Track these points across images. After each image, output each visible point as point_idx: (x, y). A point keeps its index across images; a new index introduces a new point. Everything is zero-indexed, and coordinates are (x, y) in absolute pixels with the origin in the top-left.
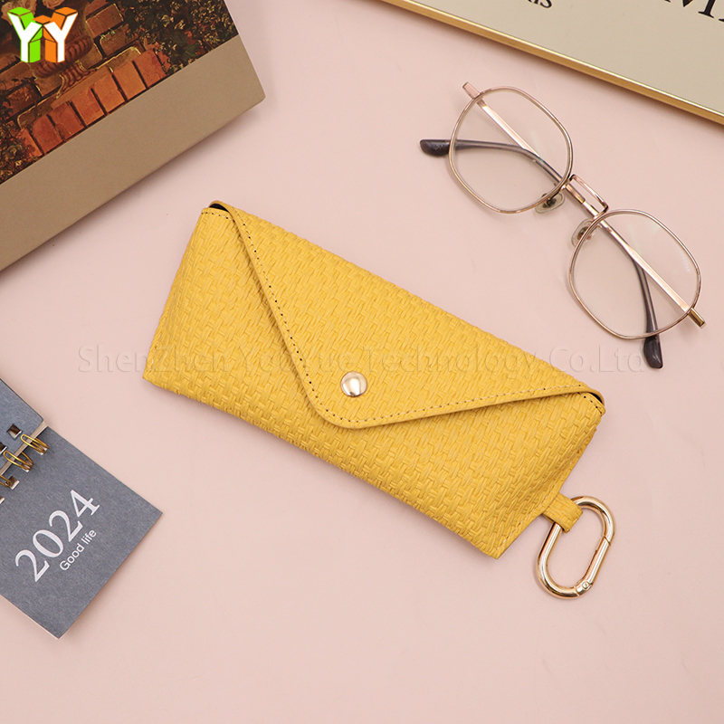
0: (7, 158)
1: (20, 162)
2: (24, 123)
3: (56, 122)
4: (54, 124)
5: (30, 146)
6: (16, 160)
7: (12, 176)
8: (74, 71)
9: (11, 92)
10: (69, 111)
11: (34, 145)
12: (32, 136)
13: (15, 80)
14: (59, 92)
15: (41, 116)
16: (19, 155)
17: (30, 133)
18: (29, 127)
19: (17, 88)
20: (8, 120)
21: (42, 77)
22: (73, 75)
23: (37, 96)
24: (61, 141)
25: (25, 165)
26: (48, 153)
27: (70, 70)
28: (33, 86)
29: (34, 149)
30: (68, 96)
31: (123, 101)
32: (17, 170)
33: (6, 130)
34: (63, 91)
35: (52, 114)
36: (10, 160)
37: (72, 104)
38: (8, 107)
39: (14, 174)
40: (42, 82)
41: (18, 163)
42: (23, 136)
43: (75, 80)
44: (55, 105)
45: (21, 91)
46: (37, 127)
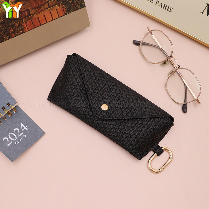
0: (18, 30)
1: (22, 31)
2: (25, 21)
3: (33, 22)
4: (32, 23)
5: (25, 27)
6: (21, 31)
7: (19, 35)
9: (23, 12)
10: (37, 20)
11: (26, 27)
12: (26, 25)
13: (25, 9)
14: (35, 14)
15: (29, 20)
16: (22, 30)
17: (26, 24)
18: (26, 22)
19: (25, 11)
20: (21, 20)
21: (32, 9)
23: (29, 14)
24: (34, 28)
25: (23, 33)
26: (30, 30)
27: (39, 9)
28: (29, 11)
29: (26, 29)
30: (38, 16)
31: (52, 20)
32: (21, 34)
33: (20, 22)
34: (37, 14)
35: (32, 20)
36: (19, 30)
37: (38, 18)
38: (21, 16)
39: (20, 35)
40: (31, 11)
41: (21, 32)
42: (24, 25)
43: (40, 12)
44: (34, 17)
45: (25, 12)
46: (28, 23)
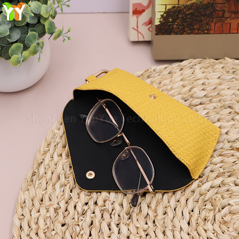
0: (204, 28)
1: (207, 32)
2: (215, 21)
3: (223, 27)
4: (222, 27)
5: (212, 29)
6: (206, 30)
7: (202, 34)
8: (237, 15)
9: (217, 11)
10: (228, 26)
11: (213, 29)
12: (214, 26)
13: (221, 8)
14: (229, 19)
15: (220, 22)
16: (208, 30)
17: (215, 25)
18: (215, 23)
19: (220, 11)
20: (212, 18)
21: (228, 12)
22: (236, 16)
23: (223, 16)
24: (221, 33)
25: (207, 33)
26: (215, 34)
27: (236, 15)
28: (224, 13)
29: (212, 30)
30: (231, 21)
32: (204, 33)
33: (209, 20)
34: (231, 19)
35: (224, 24)
36: (204, 29)
37: (230, 24)
38: (214, 14)
39: (203, 34)
40: (227, 13)
41: (206, 32)
42: (212, 25)
43: (236, 18)
44: (226, 21)
45: (220, 12)
46: (217, 25)
